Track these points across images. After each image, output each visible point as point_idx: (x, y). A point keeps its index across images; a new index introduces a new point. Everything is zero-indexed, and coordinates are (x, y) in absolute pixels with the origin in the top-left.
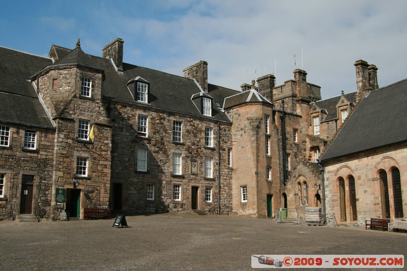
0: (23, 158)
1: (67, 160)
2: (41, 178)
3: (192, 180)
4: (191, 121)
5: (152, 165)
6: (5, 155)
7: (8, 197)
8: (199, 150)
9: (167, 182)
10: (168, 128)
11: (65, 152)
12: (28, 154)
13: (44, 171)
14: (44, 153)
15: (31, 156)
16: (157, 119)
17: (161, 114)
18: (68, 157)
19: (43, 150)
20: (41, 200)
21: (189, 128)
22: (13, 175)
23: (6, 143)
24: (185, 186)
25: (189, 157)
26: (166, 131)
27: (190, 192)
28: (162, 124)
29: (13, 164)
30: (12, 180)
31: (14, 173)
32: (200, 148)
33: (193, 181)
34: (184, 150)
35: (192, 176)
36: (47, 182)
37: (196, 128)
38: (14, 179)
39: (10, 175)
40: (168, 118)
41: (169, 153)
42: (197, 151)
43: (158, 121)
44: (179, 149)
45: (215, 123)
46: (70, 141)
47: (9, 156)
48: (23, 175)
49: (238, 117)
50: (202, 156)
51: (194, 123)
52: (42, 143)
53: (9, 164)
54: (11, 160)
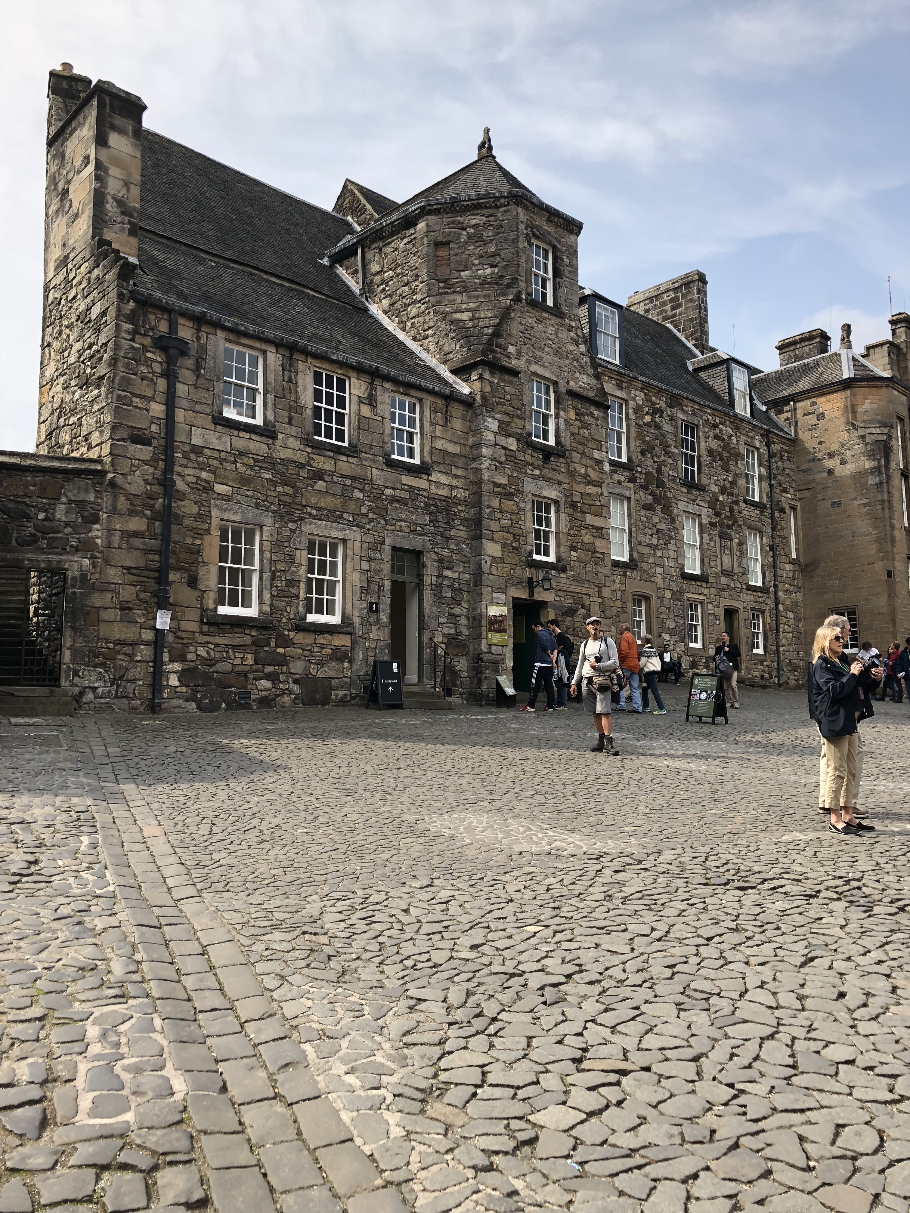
0: (389, 492)
1: (508, 504)
2: (441, 561)
3: (723, 590)
4: (715, 426)
5: (640, 543)
6: (342, 476)
7: (357, 620)
8: (735, 507)
9: (674, 593)
10: (671, 442)
11: (503, 481)
12: (406, 479)
13: (448, 539)
14: (444, 479)
15: (411, 487)
16: (648, 413)
17: (653, 399)
18: (509, 496)
19: (442, 468)
20: (444, 635)
21: (714, 444)
22: (365, 545)
23: (340, 436)
24: (710, 606)
25: (712, 524)
26: (666, 447)
27: (721, 623)
28: (657, 427)
29: (364, 510)
30: (365, 566)
31: (370, 539)
32: (736, 503)
33: (726, 594)
34: (706, 505)
35: (724, 580)
36: (456, 575)
37: (726, 447)
38: (370, 560)
39: (358, 545)
40: (669, 410)
41: (676, 511)
42: (731, 510)
43: (648, 419)
44: (694, 501)
45: (762, 435)
46: (512, 444)
47: (353, 479)
48: (394, 549)
49: (814, 421)
50: (740, 526)
51: (721, 431)
52: (439, 444)
53: (352, 507)
54: (358, 494)
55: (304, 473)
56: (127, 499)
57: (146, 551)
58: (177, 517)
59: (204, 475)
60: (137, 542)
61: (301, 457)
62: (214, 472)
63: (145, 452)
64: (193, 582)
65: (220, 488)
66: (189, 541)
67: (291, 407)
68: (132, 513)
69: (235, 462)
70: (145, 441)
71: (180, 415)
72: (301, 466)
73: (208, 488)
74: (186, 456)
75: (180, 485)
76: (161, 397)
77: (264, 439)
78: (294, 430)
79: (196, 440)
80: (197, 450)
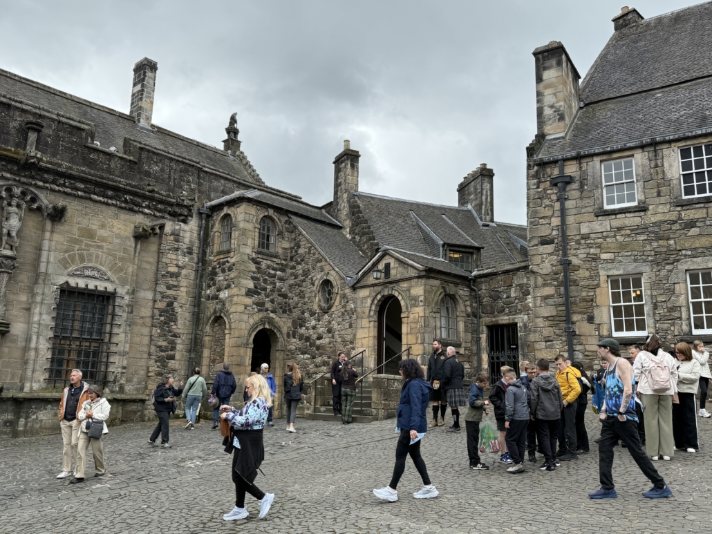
55: (676, 227)
56: (542, 278)
57: (557, 305)
58: (575, 281)
59: (592, 251)
60: (551, 301)
61: (673, 216)
62: (599, 247)
63: (550, 248)
64: (591, 320)
65: (604, 256)
66: (584, 294)
67: (658, 185)
68: (544, 285)
69: (615, 236)
70: (550, 242)
71: (570, 220)
72: (674, 222)
73: (595, 258)
74: (578, 243)
75: (575, 261)
76: (558, 213)
77: (637, 214)
78: (663, 200)
79: (584, 230)
80: (586, 237)
